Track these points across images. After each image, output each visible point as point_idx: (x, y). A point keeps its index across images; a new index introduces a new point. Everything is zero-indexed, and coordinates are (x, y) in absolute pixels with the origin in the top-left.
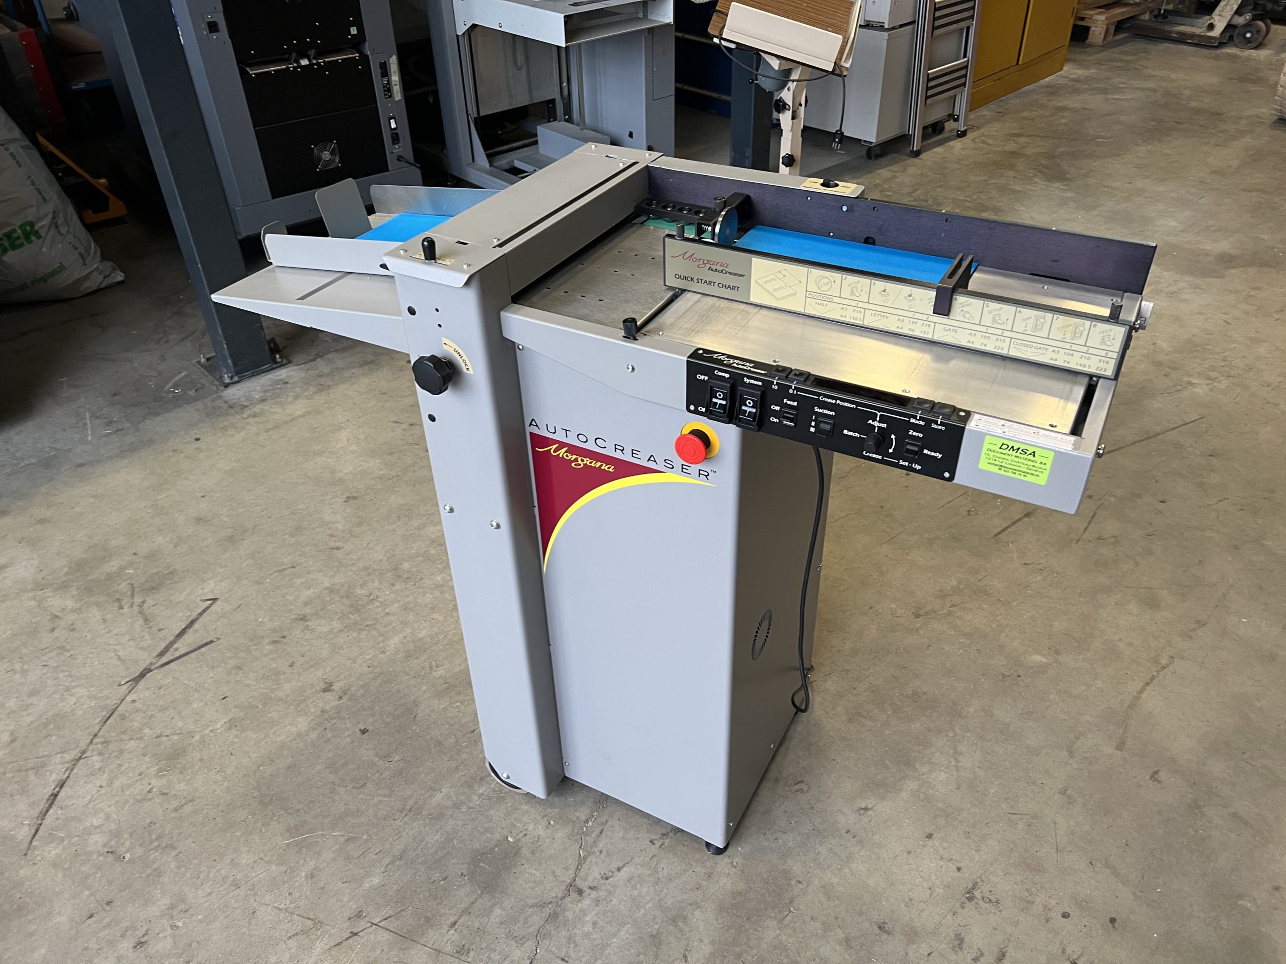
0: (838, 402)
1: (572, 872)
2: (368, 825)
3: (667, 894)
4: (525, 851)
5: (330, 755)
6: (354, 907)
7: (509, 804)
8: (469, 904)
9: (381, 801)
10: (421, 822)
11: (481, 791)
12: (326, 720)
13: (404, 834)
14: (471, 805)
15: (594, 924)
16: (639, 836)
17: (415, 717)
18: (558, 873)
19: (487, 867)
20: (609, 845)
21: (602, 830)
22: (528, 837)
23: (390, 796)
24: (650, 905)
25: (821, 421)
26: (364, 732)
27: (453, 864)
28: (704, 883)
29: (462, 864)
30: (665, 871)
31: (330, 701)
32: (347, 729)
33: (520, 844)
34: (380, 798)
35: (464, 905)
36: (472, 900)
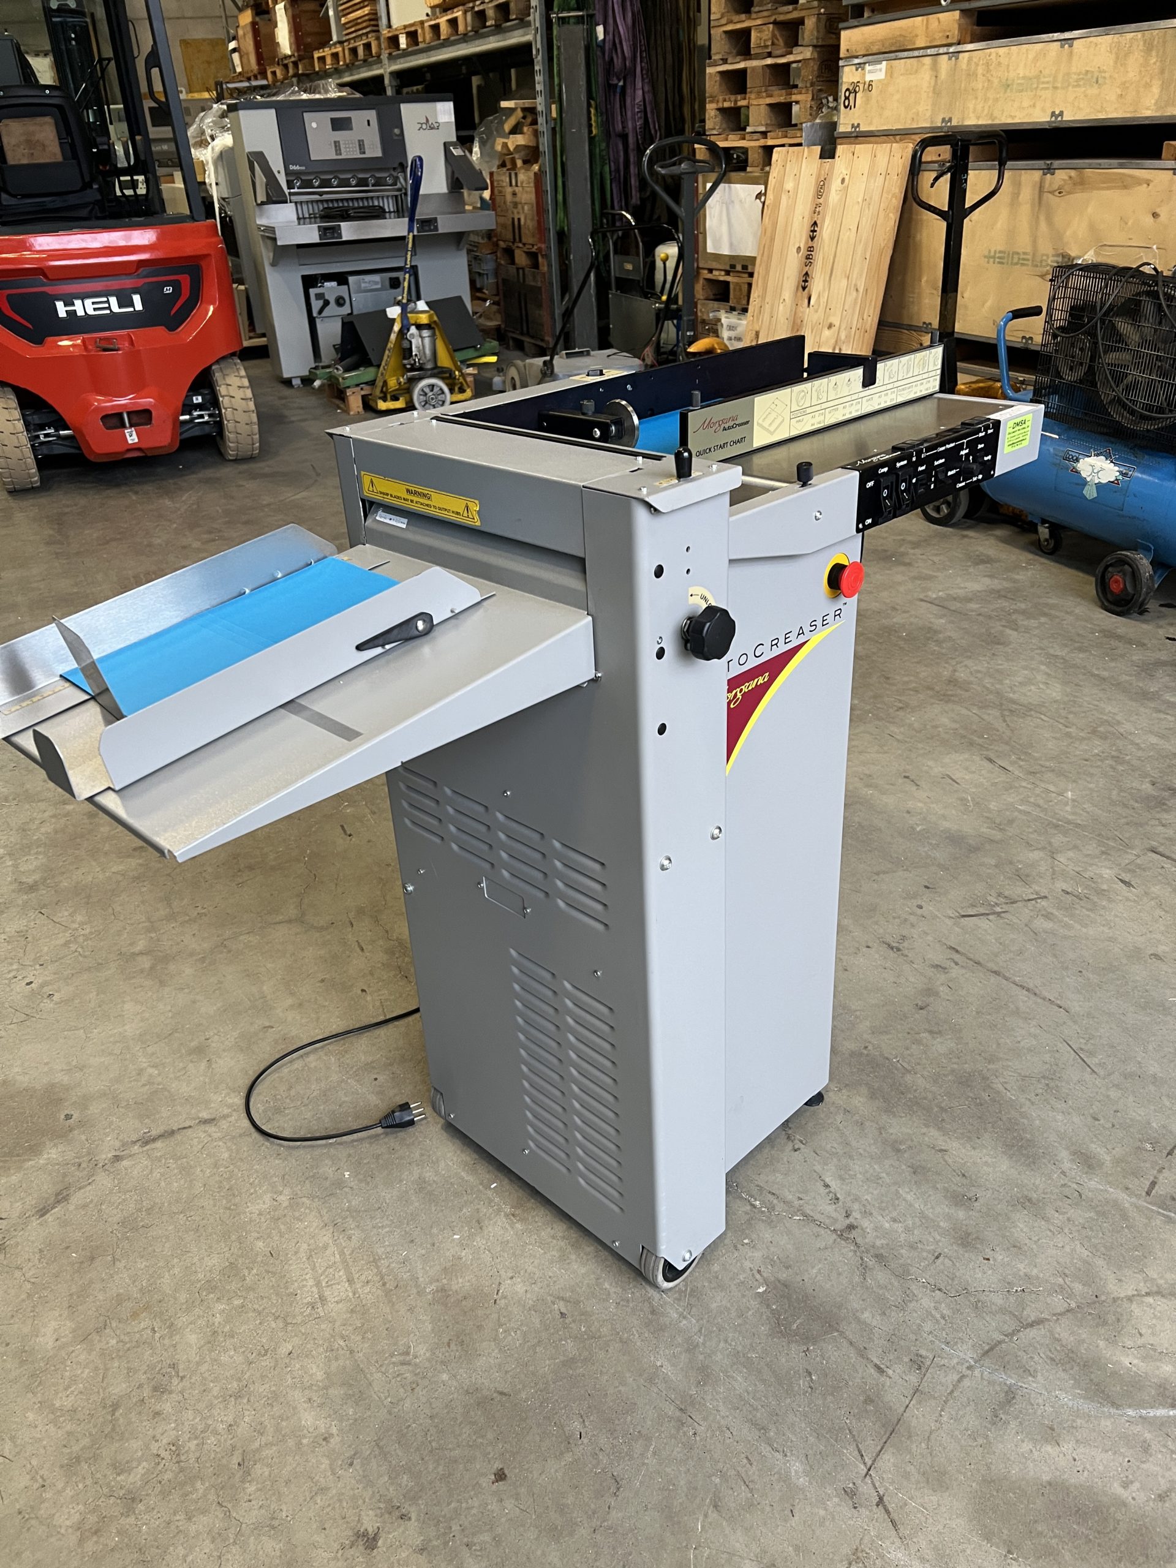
0: (947, 446)
1: (823, 1231)
2: (695, 1475)
8: (851, 1348)
10: (708, 1398)
13: (723, 1422)
14: (696, 1329)
15: (894, 1220)
16: (785, 1160)
18: (821, 1245)
19: (799, 1321)
20: (791, 1190)
21: (769, 1193)
22: (762, 1270)
23: (648, 1439)
24: (876, 1167)
26: (500, 1476)
27: (787, 1361)
28: (856, 1117)
29: (789, 1350)
30: (836, 1146)
31: (402, 1535)
33: (772, 1280)
34: (649, 1455)
35: (852, 1353)
36: (845, 1344)
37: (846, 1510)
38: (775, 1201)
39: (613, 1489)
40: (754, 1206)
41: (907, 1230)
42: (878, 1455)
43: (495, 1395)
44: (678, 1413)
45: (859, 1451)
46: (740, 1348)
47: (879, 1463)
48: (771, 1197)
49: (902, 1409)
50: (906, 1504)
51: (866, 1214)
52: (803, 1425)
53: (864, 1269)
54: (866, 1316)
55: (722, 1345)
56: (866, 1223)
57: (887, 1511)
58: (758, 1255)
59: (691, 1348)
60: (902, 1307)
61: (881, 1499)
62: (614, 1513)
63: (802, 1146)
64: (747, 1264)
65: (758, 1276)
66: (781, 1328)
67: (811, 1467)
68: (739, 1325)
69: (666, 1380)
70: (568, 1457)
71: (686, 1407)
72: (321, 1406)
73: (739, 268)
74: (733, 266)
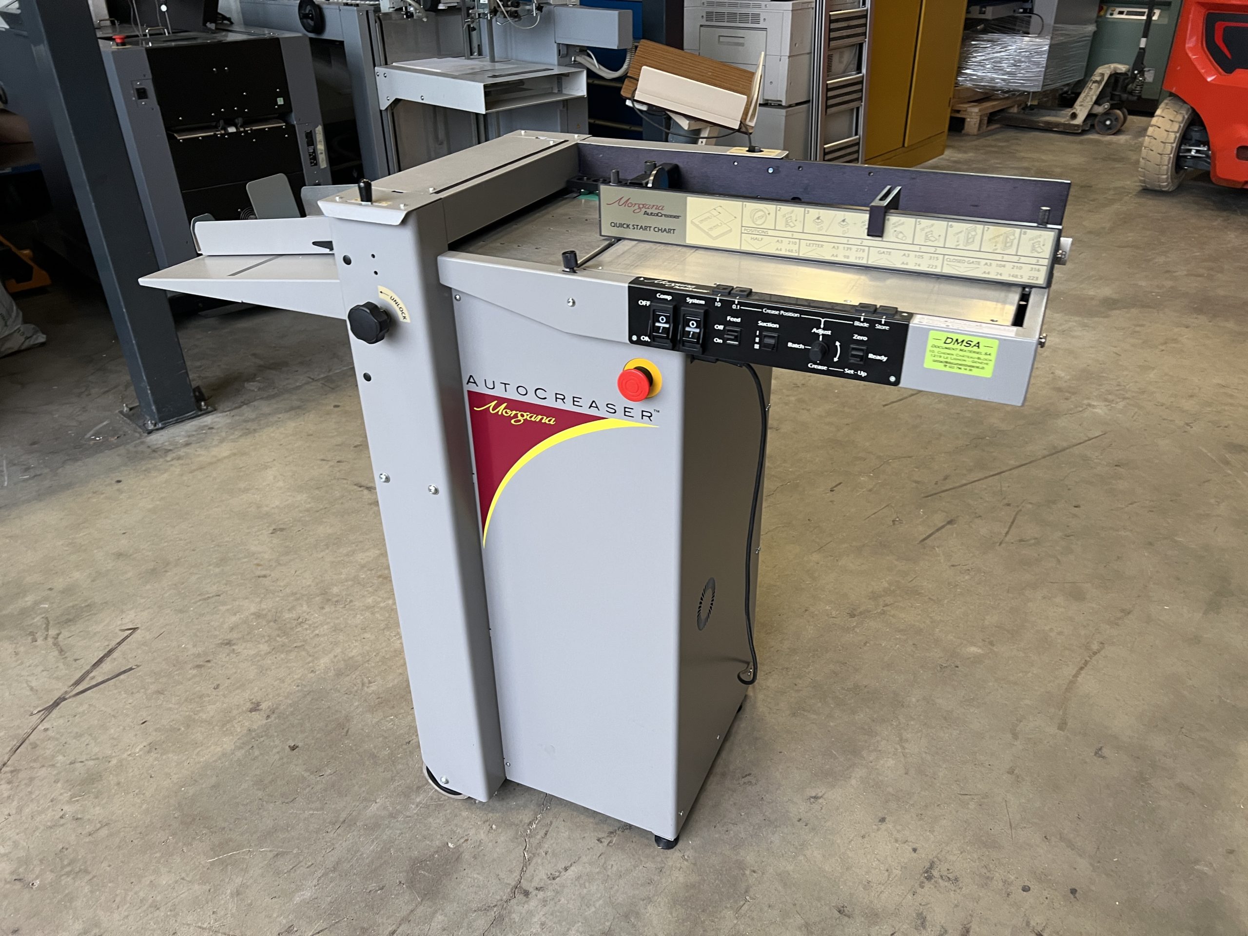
0: (782, 312)
1: (516, 874)
2: (298, 839)
3: (617, 891)
4: (466, 856)
5: (258, 772)
6: (284, 921)
7: (448, 811)
8: (408, 911)
9: (313, 814)
10: (355, 833)
11: (418, 800)
12: (254, 738)
13: (337, 846)
14: (408, 814)
15: (543, 924)
16: (586, 835)
17: (347, 732)
18: (502, 876)
19: (427, 874)
20: (554, 845)
21: (547, 831)
22: (469, 842)
23: (322, 809)
24: (601, 902)
25: (766, 336)
26: (293, 748)
27: (390, 873)
28: (656, 878)
29: (400, 872)
30: (615, 868)
31: (258, 720)
32: (276, 747)
33: (461, 850)
34: (311, 812)
35: (404, 913)
36: (411, 908)
39: (287, 801)
44: (342, 820)
45: (321, 931)
46: (397, 843)
51: (544, 902)
53: (488, 909)
54: (439, 917)
56: (533, 903)
58: (482, 835)
59: (392, 816)
62: (272, 805)
63: (605, 844)
65: (462, 840)
66: (416, 865)
67: (308, 903)
68: (417, 838)
69: (365, 808)
70: (306, 774)
71: (349, 823)
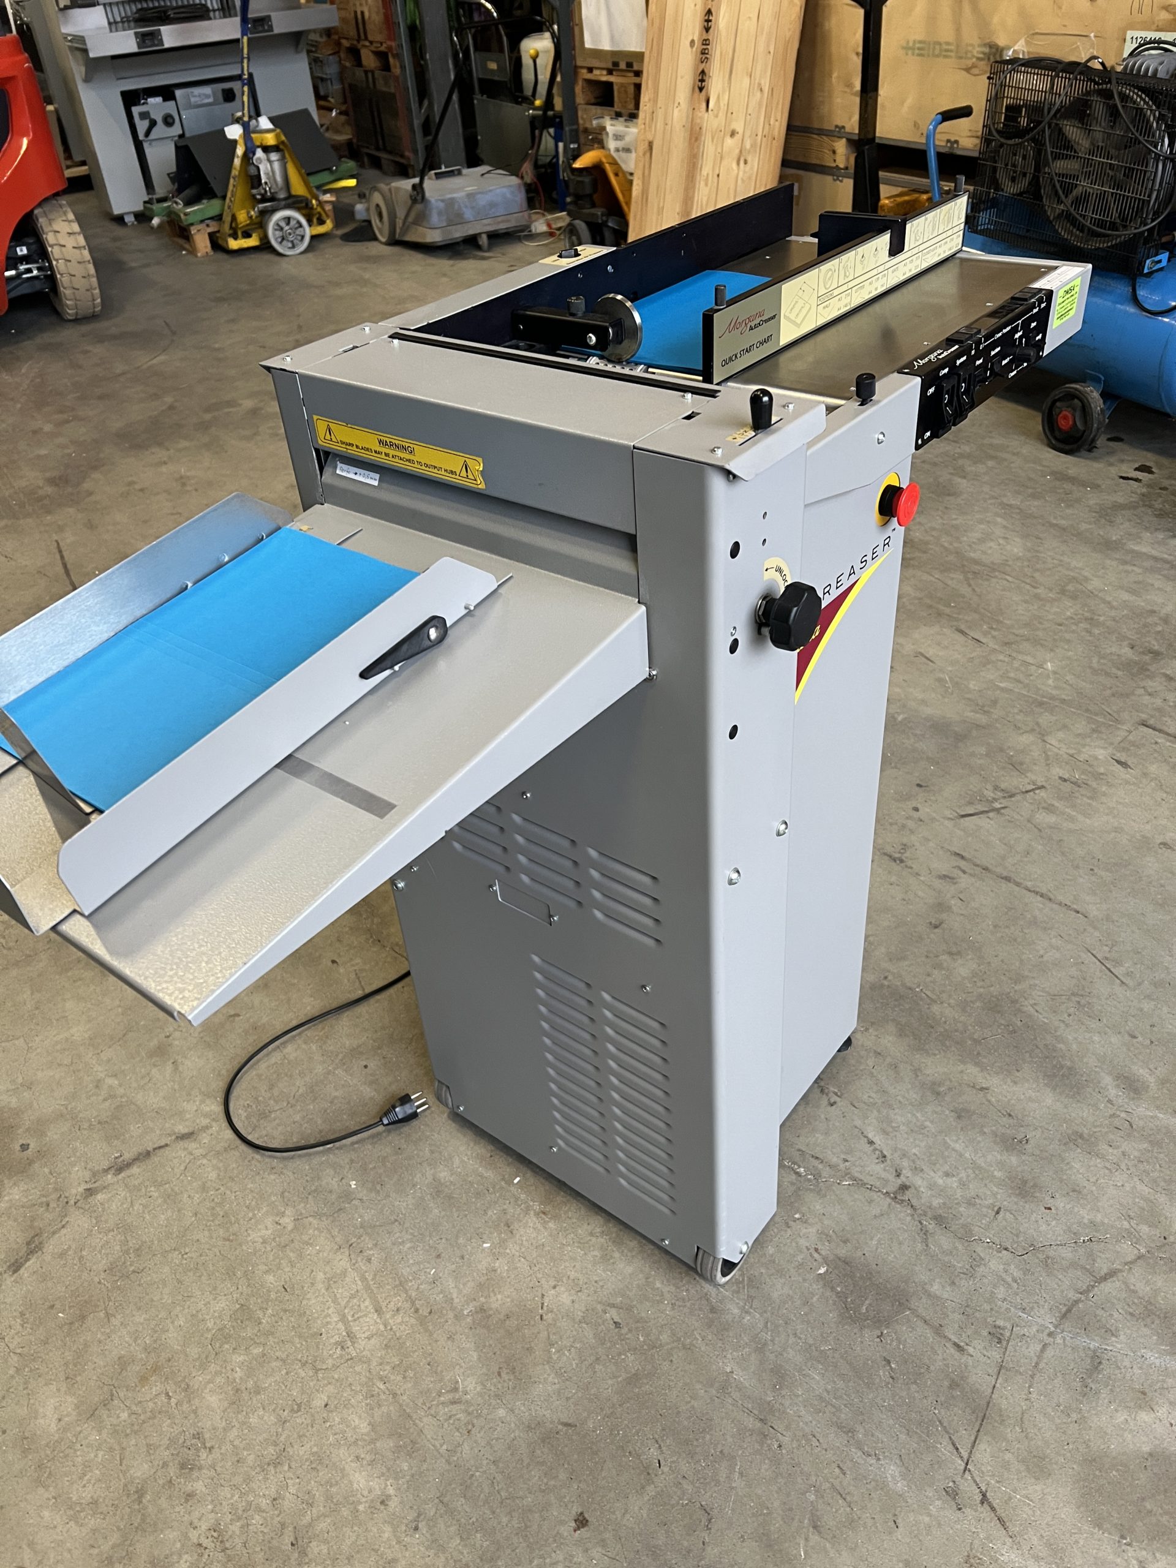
0: (1003, 331)
1: (875, 1196)
4: (843, 1251)
6: (938, 1503)
7: (763, 1271)
8: (926, 1327)
10: (787, 1403)
11: (736, 1311)
13: (807, 1430)
14: (761, 1325)
15: (947, 1175)
16: (823, 1116)
18: (877, 1211)
19: (867, 1302)
20: (834, 1150)
22: (820, 1247)
23: (732, 1459)
26: (581, 1522)
27: (862, 1350)
28: (889, 1060)
29: (862, 1336)
30: (873, 1095)
32: (570, 1556)
33: (831, 1257)
35: (929, 1333)
36: (920, 1323)
37: (950, 1514)
38: (820, 1166)
39: (704, 1522)
40: (798, 1174)
41: (963, 1184)
42: (973, 1447)
43: (560, 1427)
44: (758, 1424)
45: (954, 1445)
46: (811, 1341)
47: (977, 1456)
48: (816, 1163)
49: (990, 1391)
50: (1010, 1498)
51: (917, 1170)
52: (891, 1422)
53: (925, 1233)
54: (935, 1288)
55: (792, 1340)
56: (918, 1181)
57: (993, 1509)
58: (812, 1230)
59: (761, 1348)
60: (970, 1273)
61: (984, 1495)
62: (709, 1549)
63: (838, 1099)
64: (803, 1243)
65: (816, 1255)
66: (850, 1315)
67: (907, 1468)
68: (806, 1314)
69: (740, 1388)
70: (651, 1490)
71: (765, 1415)
72: (372, 1463)
73: (623, 66)
74: (616, 64)
